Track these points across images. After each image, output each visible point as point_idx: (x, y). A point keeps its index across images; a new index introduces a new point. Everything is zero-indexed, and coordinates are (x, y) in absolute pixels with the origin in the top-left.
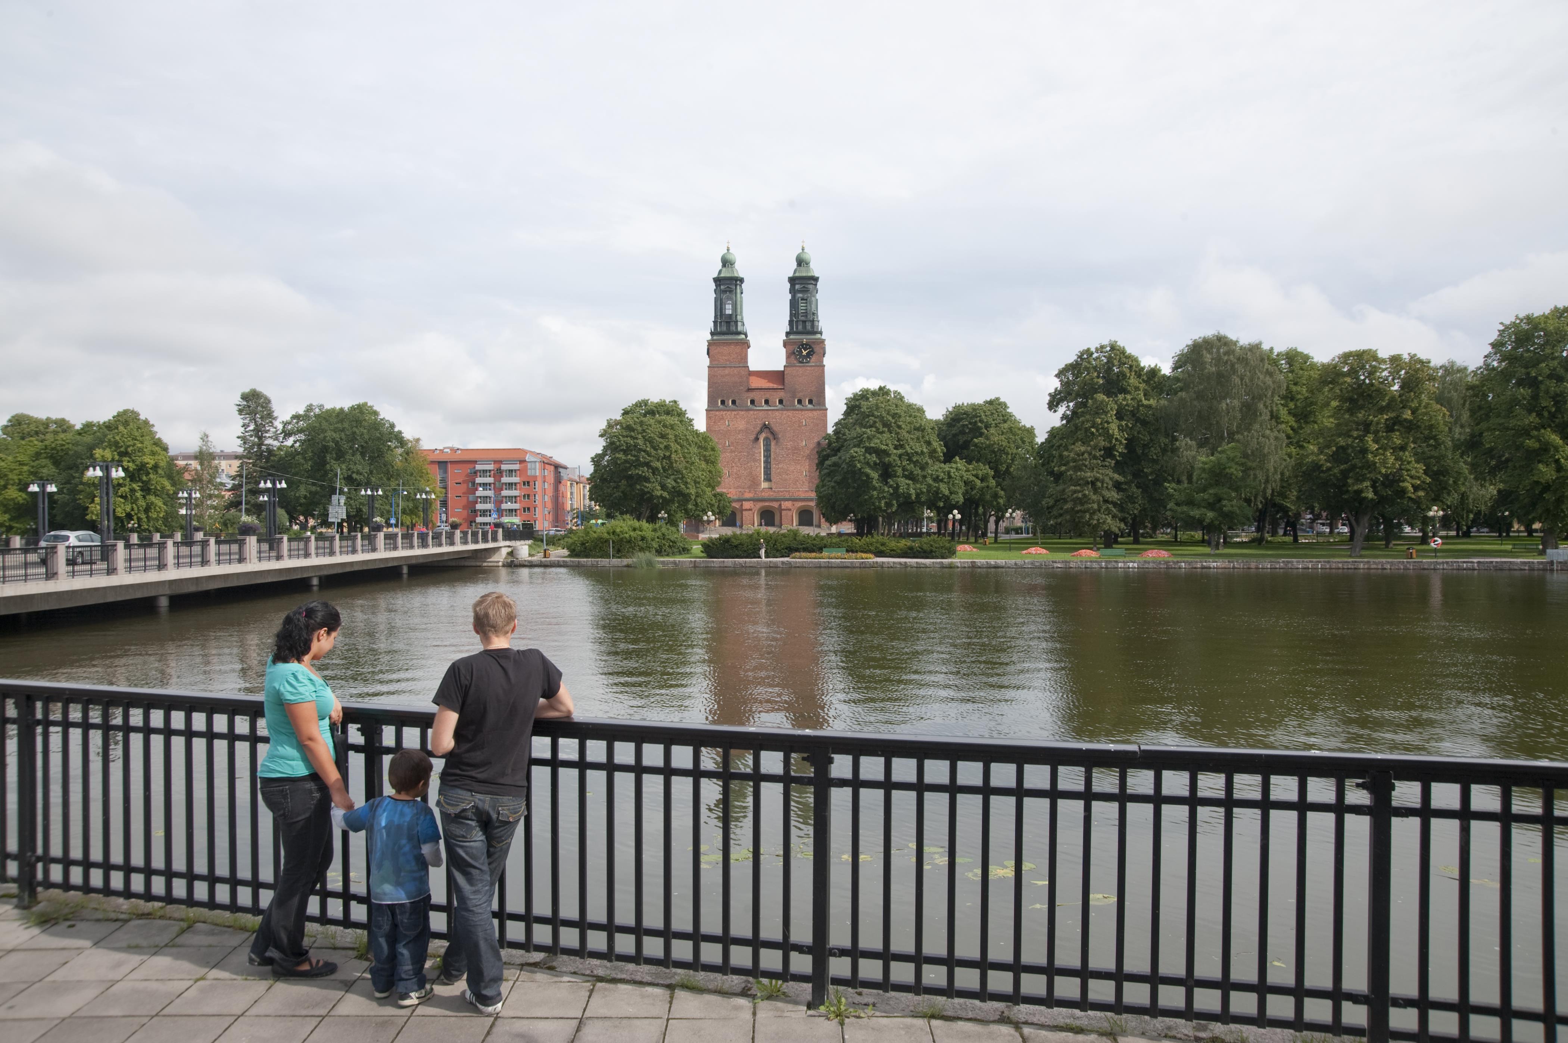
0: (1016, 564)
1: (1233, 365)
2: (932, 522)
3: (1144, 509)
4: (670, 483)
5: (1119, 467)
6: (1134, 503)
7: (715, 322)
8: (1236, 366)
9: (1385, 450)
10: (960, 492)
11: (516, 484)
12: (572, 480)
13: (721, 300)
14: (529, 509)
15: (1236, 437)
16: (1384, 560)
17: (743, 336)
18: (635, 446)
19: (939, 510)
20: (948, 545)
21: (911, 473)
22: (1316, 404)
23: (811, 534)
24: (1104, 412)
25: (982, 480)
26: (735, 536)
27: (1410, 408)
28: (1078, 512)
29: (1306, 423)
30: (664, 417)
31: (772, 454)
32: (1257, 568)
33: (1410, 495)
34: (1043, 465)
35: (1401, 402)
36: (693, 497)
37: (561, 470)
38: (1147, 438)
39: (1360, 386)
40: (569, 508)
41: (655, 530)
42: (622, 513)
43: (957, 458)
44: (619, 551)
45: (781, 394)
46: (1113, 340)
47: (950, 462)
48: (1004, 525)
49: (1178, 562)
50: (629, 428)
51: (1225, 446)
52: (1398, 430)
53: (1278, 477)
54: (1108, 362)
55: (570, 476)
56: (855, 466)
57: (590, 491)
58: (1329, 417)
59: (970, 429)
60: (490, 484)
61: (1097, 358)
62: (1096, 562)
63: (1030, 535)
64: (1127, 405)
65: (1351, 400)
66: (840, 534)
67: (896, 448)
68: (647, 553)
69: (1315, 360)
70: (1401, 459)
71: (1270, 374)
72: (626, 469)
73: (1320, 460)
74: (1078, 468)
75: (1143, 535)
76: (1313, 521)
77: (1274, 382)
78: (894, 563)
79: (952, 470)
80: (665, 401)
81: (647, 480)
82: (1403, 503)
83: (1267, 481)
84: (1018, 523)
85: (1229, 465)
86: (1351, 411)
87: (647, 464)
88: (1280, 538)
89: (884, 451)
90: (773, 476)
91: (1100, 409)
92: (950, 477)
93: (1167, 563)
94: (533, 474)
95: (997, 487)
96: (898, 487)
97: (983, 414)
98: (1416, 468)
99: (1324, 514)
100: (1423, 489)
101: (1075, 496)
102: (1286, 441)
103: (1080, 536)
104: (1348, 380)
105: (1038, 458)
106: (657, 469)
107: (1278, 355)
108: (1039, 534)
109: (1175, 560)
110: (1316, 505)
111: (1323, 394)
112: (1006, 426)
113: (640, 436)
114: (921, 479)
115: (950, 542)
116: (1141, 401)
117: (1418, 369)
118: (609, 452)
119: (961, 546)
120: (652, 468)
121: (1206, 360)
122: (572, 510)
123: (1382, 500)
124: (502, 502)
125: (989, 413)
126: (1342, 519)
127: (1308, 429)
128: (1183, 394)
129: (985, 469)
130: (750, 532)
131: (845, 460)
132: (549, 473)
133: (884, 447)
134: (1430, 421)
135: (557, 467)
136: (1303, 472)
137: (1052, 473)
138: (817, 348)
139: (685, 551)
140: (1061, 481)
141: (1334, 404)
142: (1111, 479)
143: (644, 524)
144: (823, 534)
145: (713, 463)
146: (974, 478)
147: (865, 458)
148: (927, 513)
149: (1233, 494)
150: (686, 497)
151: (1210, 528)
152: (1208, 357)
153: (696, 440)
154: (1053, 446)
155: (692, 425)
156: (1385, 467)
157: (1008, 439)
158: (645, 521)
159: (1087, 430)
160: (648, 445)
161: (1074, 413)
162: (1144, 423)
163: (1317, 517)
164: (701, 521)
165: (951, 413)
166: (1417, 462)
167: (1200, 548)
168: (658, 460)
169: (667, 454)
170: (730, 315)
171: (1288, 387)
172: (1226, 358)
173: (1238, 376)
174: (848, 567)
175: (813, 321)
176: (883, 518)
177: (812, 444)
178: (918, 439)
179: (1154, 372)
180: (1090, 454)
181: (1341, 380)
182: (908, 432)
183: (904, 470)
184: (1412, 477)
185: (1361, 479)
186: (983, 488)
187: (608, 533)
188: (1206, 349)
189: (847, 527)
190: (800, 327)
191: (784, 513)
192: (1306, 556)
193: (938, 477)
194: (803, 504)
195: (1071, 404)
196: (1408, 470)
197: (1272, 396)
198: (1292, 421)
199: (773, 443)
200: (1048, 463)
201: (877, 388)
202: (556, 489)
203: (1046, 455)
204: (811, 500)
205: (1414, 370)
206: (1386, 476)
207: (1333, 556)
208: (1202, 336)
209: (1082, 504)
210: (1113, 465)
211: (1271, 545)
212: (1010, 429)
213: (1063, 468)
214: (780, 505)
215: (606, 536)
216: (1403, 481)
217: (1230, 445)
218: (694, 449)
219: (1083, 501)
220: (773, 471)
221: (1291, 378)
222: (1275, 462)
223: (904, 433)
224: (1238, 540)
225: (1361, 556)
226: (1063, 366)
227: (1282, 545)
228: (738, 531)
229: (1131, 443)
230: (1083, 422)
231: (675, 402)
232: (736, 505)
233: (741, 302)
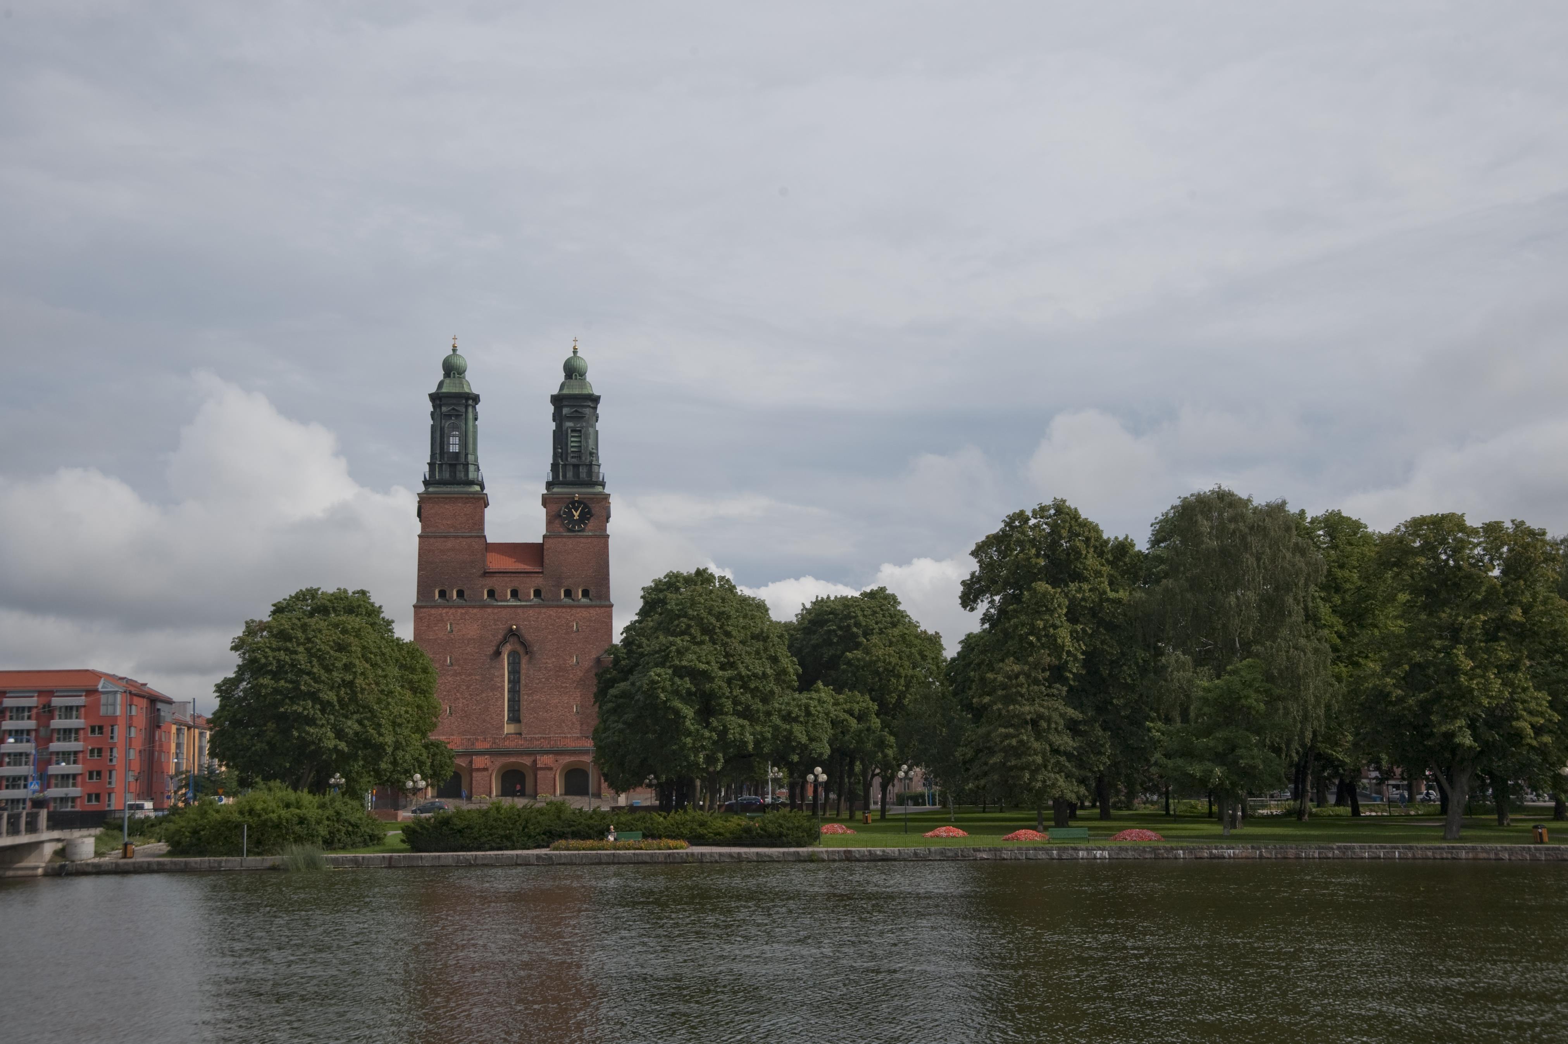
0: (916, 854)
1: (1243, 538)
2: (781, 787)
3: (1115, 764)
4: (351, 726)
5: (1074, 697)
6: (1100, 753)
7: (431, 465)
8: (1249, 539)
9: (1486, 669)
10: (825, 738)
11: (77, 731)
12: (180, 724)
13: (442, 430)
14: (99, 773)
15: (1255, 648)
16: (1498, 846)
17: (478, 488)
18: (293, 666)
19: (792, 768)
20: (806, 824)
21: (748, 707)
22: (1374, 597)
23: (586, 809)
24: (1048, 610)
25: (860, 719)
26: (459, 813)
27: (1520, 604)
28: (1011, 769)
29: (1362, 626)
30: (344, 618)
31: (523, 678)
32: (1298, 858)
33: (1529, 741)
34: (955, 694)
35: (1506, 594)
36: (389, 750)
37: (159, 706)
38: (1116, 651)
39: (1440, 570)
40: (172, 771)
41: (322, 806)
42: (266, 779)
43: (820, 684)
44: (259, 843)
45: (538, 581)
46: (1059, 498)
47: (809, 690)
48: (896, 790)
49: (1172, 849)
50: (283, 635)
51: (1237, 664)
52: (1504, 639)
53: (1321, 712)
54: (1053, 532)
55: (177, 716)
56: (658, 697)
57: (212, 740)
58: (1396, 617)
59: (840, 637)
60: (28, 732)
61: (1036, 526)
62: (1042, 849)
63: (938, 807)
64: (1083, 599)
65: (1429, 592)
66: (632, 809)
67: (722, 667)
68: (308, 847)
69: (1370, 530)
70: (1512, 685)
71: (1301, 550)
72: (276, 705)
73: (1385, 685)
74: (1009, 699)
75: (1115, 807)
76: (1381, 781)
77: (1308, 564)
78: (720, 854)
79: (813, 703)
80: (345, 591)
81: (311, 721)
82: (1520, 754)
83: (1305, 718)
84: (918, 788)
85: (1245, 692)
86: (1430, 608)
87: (313, 696)
88: (1332, 808)
89: (704, 673)
90: (526, 715)
91: (1042, 606)
92: (808, 713)
93: (1155, 850)
94: (110, 713)
95: (882, 730)
96: (726, 730)
97: (859, 613)
98: (1536, 698)
99: (1398, 771)
100: (1550, 731)
101: (1006, 743)
102: (1331, 655)
103: (1016, 807)
104: (1422, 560)
105: (947, 683)
106: (329, 703)
107: (1312, 522)
108: (951, 805)
109: (1168, 845)
110: (1384, 756)
111: (1384, 581)
112: (896, 631)
113: (301, 649)
114: (762, 718)
115: (809, 818)
116: (1105, 592)
117: (1528, 544)
118: (247, 676)
119: (828, 826)
120: (321, 702)
121: (1203, 529)
122: (178, 773)
123: (1487, 749)
124: (49, 762)
125: (869, 612)
126: (1427, 778)
127: (1365, 636)
128: (1168, 583)
129: (864, 702)
130: (485, 807)
131: (641, 687)
132: (139, 710)
133: (703, 667)
134: (1552, 624)
135: (154, 700)
136: (1361, 704)
137: (969, 707)
138: (596, 509)
139: (374, 840)
140: (983, 720)
141: (1403, 597)
142: (1061, 715)
143: (306, 797)
144: (605, 808)
145: (424, 692)
146: (847, 716)
147: (673, 684)
148: (773, 772)
149: (1255, 739)
150: (379, 750)
151: (1217, 794)
152: (1205, 526)
153: (397, 654)
154: (970, 663)
155: (391, 631)
156: (1488, 697)
157: (899, 653)
158: (306, 790)
159: (1022, 638)
160: (315, 660)
161: (1002, 611)
162: (1111, 627)
163: (1387, 775)
164: (403, 790)
165: (809, 611)
166: (1538, 688)
167: (1205, 826)
168: (332, 688)
169: (348, 677)
170: (457, 454)
171: (1329, 571)
172: (1232, 526)
173: (1252, 554)
174: (645, 863)
175: (590, 465)
176: (703, 780)
177: (587, 664)
178: (757, 653)
179: (1123, 548)
180: (1028, 676)
181: (1411, 561)
182: (743, 642)
183: (736, 702)
184: (1531, 713)
185: (1451, 715)
186: (861, 731)
187: (241, 813)
188: (1202, 512)
189: (644, 797)
190: (570, 475)
191: (540, 774)
192: (1374, 839)
193: (790, 713)
194: (572, 759)
195: (997, 598)
196: (1523, 702)
197: (1306, 585)
198: (1339, 624)
199: (524, 660)
200: (963, 691)
201: (693, 571)
202: (151, 739)
203: (959, 679)
204: (585, 752)
205: (1522, 546)
206: (1490, 711)
207: (1418, 839)
208: (1195, 492)
209: (1018, 756)
210: (1064, 693)
211: (1317, 821)
212: (903, 636)
213: (987, 699)
214: (535, 761)
215: (236, 817)
216: (1518, 719)
217: (1245, 662)
218: (394, 671)
219: (1021, 750)
220: (524, 704)
221: (1334, 558)
222: (1316, 688)
223: (735, 644)
224: (1265, 812)
225: (1462, 839)
226: (984, 538)
227: (1334, 821)
228: (465, 806)
229: (1091, 659)
230: (1016, 627)
231: (363, 593)
232: (462, 762)
233: (475, 432)
